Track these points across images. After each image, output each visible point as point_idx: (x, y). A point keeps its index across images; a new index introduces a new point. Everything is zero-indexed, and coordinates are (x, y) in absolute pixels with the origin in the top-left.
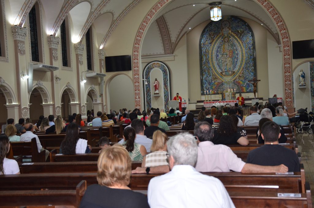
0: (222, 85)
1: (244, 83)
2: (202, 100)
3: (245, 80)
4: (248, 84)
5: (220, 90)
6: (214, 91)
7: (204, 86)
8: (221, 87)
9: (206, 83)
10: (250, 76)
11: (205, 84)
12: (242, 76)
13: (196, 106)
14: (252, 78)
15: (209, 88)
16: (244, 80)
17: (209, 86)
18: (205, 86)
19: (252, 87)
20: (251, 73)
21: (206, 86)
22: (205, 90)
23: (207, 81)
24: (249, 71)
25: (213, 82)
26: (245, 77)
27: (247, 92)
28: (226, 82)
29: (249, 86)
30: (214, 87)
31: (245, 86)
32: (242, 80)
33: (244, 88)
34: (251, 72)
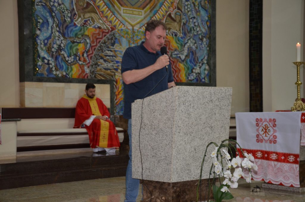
0: (113, 45)
1: (183, 46)
2: (29, 104)
3: (185, 34)
4: (192, 53)
5: (105, 65)
6: (81, 67)
7: (42, 35)
8: (109, 53)
9: (50, 20)
10: (199, 21)
11: (43, 25)
12: (178, 20)
13: (19, 135)
14: (204, 30)
15: (60, 49)
16: (180, 35)
17: (59, 41)
18: (47, 34)
19: (203, 67)
20: (203, 13)
21: (48, 38)
22: (43, 54)
23: (51, 11)
24: (196, 4)
25: (79, 22)
26: (184, 24)
27: (190, 84)
28: (127, 33)
29: (194, 59)
30: (81, 47)
31: (183, 57)
32: (176, 35)
33: (182, 66)
34: (202, 8)
